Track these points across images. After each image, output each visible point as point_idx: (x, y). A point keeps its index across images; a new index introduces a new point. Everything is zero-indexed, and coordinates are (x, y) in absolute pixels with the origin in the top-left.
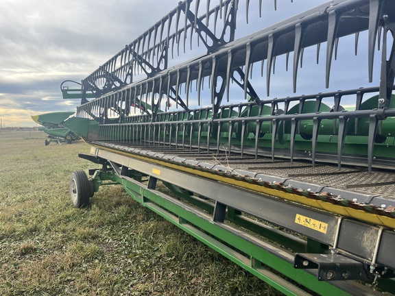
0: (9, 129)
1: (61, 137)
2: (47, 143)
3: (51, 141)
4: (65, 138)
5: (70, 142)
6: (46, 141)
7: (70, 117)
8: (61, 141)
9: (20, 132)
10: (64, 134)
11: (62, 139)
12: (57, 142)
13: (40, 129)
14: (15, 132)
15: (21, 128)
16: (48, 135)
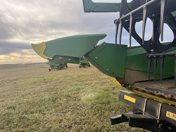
0: (34, 63)
1: (56, 66)
2: (50, 70)
3: (52, 69)
4: (58, 67)
5: (60, 69)
6: (50, 69)
7: (100, 43)
8: (56, 69)
9: (39, 65)
10: (58, 65)
11: (57, 67)
12: (54, 69)
13: (47, 63)
14: (37, 65)
15: (39, 63)
16: (50, 66)
